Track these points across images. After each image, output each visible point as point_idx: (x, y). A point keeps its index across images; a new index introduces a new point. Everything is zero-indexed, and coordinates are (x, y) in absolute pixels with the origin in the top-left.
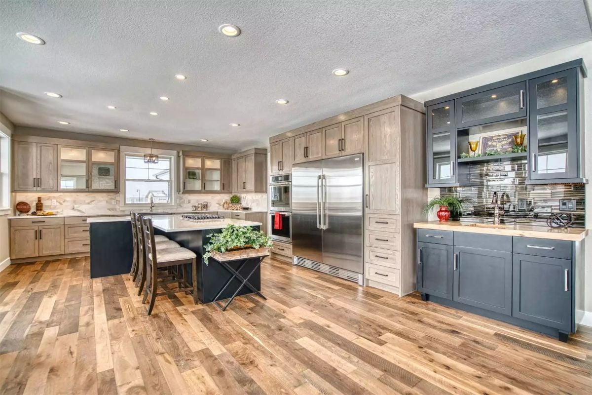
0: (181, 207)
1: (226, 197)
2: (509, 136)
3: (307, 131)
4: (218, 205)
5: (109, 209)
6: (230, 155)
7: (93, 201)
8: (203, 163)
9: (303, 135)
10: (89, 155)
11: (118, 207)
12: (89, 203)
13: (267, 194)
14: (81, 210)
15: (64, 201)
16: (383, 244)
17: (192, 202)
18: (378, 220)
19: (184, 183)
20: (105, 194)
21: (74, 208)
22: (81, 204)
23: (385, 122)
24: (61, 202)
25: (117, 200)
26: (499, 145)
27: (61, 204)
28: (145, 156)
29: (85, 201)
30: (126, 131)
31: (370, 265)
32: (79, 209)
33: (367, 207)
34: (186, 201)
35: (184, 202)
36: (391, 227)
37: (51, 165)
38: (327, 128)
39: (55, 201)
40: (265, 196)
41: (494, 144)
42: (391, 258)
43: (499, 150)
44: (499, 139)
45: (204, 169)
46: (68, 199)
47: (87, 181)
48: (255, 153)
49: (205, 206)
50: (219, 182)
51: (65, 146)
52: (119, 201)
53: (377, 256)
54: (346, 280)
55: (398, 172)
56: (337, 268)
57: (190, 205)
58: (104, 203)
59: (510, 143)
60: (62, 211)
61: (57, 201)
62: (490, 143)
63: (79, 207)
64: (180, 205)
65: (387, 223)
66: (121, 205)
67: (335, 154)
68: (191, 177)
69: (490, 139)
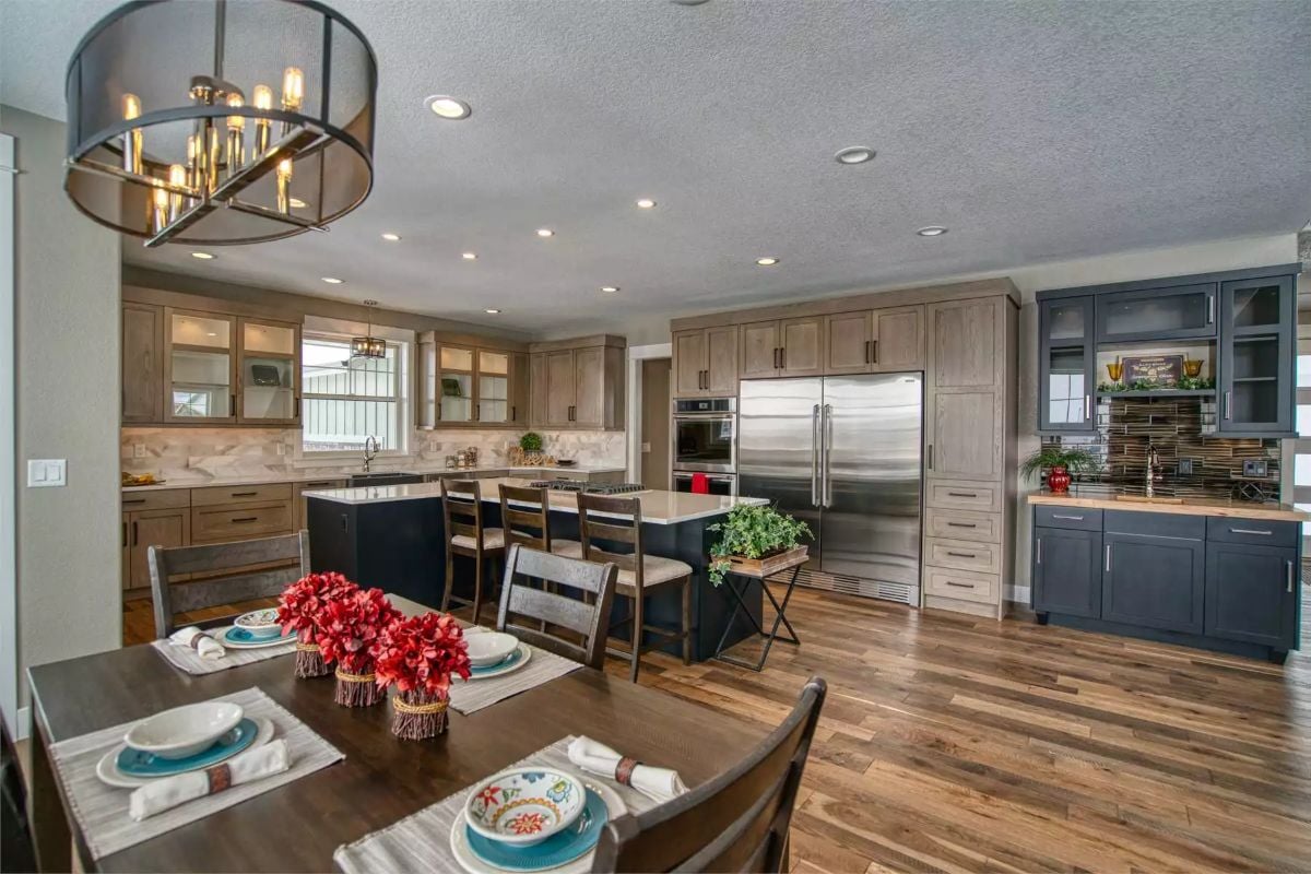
0: (422, 458)
1: (513, 437)
2: (1168, 359)
3: (781, 316)
4: (495, 455)
5: (270, 467)
6: (527, 345)
7: (233, 447)
8: (476, 363)
9: (770, 323)
10: (237, 336)
11: (287, 461)
12: (223, 453)
13: (624, 434)
14: (207, 469)
15: (165, 448)
16: (964, 532)
17: (444, 448)
18: (955, 491)
19: (439, 406)
20: (260, 431)
21: (187, 466)
22: (204, 454)
23: (971, 321)
24: (158, 450)
25: (287, 445)
26: (1152, 372)
27: (157, 454)
28: (356, 341)
29: (213, 448)
30: (338, 281)
31: (935, 570)
32: (199, 466)
33: (930, 467)
34: (433, 447)
35: (428, 448)
36: (982, 503)
37: (147, 358)
38: (833, 317)
39: (144, 446)
40: (618, 437)
41: (1144, 369)
42: (980, 556)
43: (1153, 380)
44: (1150, 362)
45: (476, 374)
46: (172, 442)
47: (233, 399)
48: (606, 346)
49: (472, 457)
50: (505, 403)
51: (180, 310)
52: (292, 447)
53: (950, 554)
54: (877, 599)
55: (1000, 410)
56: (856, 580)
57: (442, 455)
58: (257, 453)
59: (1170, 371)
60: (161, 472)
61: (147, 448)
62: (1136, 368)
63: (200, 462)
64: (420, 456)
65: (975, 496)
66: (295, 458)
67: (855, 368)
68: (452, 391)
69: (1137, 361)
